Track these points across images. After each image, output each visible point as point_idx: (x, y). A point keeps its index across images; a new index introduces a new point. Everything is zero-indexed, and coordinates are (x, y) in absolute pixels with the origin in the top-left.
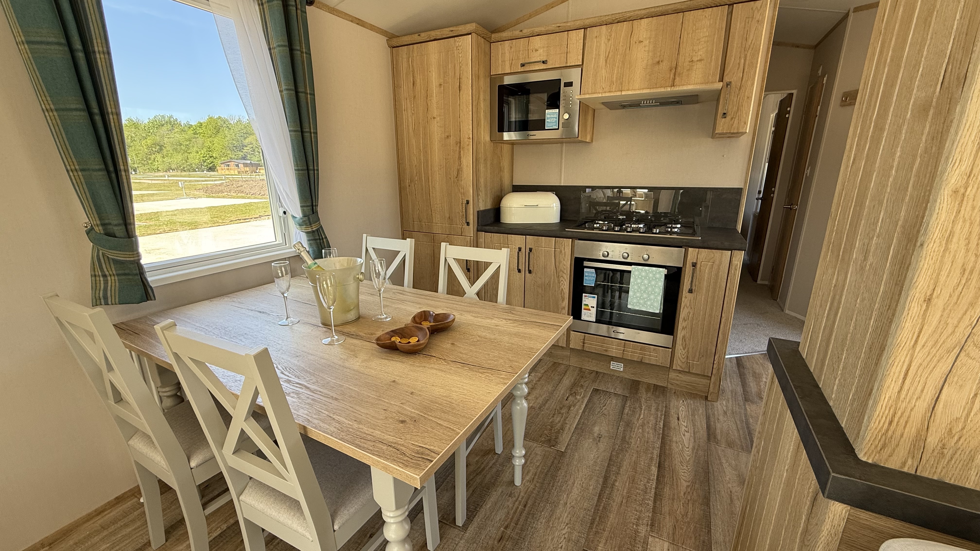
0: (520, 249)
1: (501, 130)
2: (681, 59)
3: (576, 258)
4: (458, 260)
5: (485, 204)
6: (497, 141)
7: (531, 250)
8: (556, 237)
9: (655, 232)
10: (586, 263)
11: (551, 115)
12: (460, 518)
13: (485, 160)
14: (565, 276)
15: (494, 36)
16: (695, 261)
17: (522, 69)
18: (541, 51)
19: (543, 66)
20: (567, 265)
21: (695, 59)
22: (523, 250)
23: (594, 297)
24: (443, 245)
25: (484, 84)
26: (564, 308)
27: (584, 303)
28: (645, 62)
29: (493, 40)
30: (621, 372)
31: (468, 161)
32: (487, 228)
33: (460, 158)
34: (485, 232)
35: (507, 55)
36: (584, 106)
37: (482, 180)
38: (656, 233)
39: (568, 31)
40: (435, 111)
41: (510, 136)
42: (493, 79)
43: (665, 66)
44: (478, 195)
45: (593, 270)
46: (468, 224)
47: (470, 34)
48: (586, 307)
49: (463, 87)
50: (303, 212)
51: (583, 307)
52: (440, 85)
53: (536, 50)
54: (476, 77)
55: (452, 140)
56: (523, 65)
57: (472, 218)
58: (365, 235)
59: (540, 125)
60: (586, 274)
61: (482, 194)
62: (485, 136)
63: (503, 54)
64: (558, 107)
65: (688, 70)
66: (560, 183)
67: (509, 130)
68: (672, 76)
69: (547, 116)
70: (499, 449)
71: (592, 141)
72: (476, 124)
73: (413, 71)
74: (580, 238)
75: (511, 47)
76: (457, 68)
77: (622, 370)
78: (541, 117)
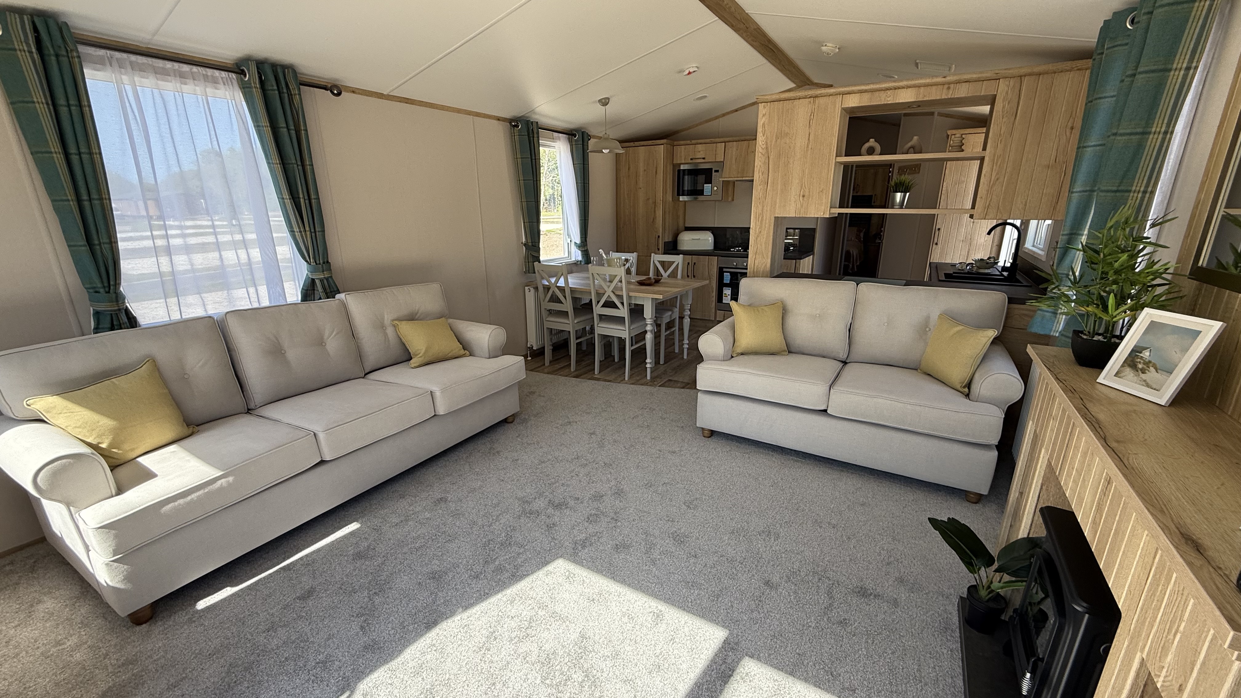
0: (689, 263)
1: (679, 195)
3: (720, 267)
4: (659, 261)
5: (668, 238)
6: (675, 200)
7: (695, 263)
8: (709, 256)
10: (724, 270)
11: (707, 187)
12: (662, 362)
13: (669, 212)
14: (714, 278)
15: (676, 143)
17: (691, 161)
18: (702, 152)
19: (703, 161)
20: (715, 271)
22: (690, 264)
23: (729, 289)
24: (653, 254)
25: (670, 168)
26: (713, 297)
27: (724, 293)
29: (676, 145)
31: (659, 213)
32: (670, 252)
33: (655, 211)
34: (669, 249)
35: (683, 153)
36: (726, 184)
37: (667, 224)
40: (641, 184)
41: (683, 198)
42: (674, 166)
44: (665, 232)
45: (729, 274)
46: (659, 249)
47: (662, 144)
48: (726, 295)
49: (658, 172)
50: (581, 240)
51: (724, 295)
52: (645, 170)
53: (699, 152)
54: (665, 166)
55: (651, 201)
56: (691, 159)
57: (664, 244)
58: (611, 252)
59: (701, 193)
60: (725, 276)
61: (667, 232)
62: (669, 198)
63: (681, 152)
64: (711, 183)
66: (715, 225)
67: (683, 195)
69: (705, 188)
70: (677, 351)
71: (733, 200)
72: (665, 192)
73: (629, 162)
74: (724, 256)
75: (685, 149)
76: (655, 162)
78: (702, 189)
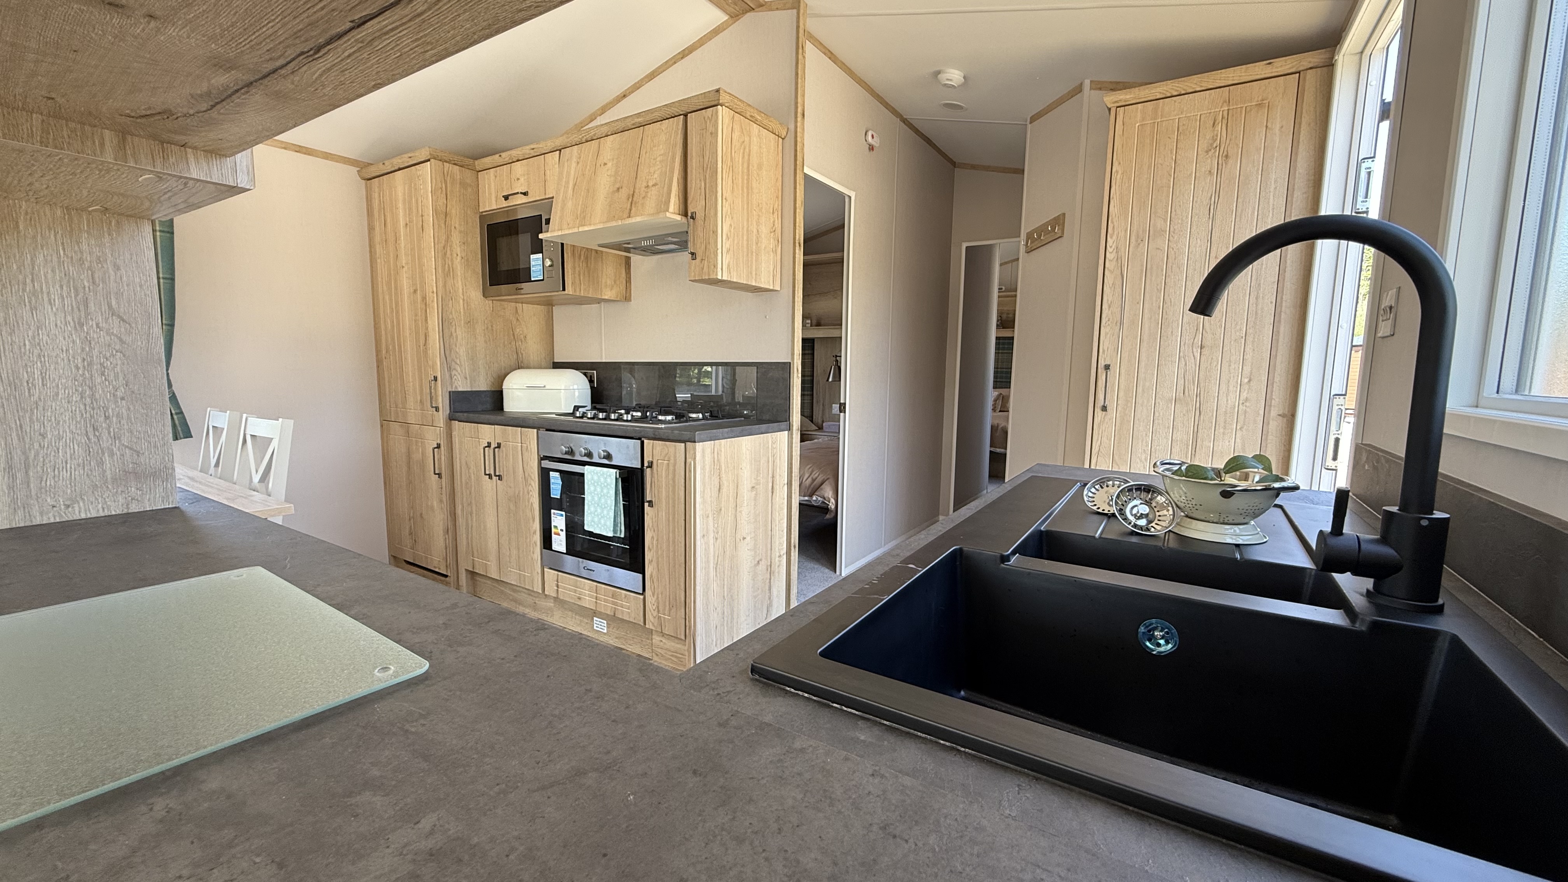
0: (488, 445)
2: (637, 186)
3: (542, 458)
7: (499, 445)
8: (520, 427)
9: (625, 418)
10: (552, 465)
11: (536, 261)
13: (469, 322)
14: (533, 483)
15: (480, 164)
16: (651, 460)
17: (506, 204)
18: (521, 180)
19: (525, 199)
20: (535, 468)
21: (650, 184)
22: (492, 445)
23: (562, 515)
25: (463, 223)
26: (535, 532)
27: (553, 524)
28: (607, 189)
29: (478, 168)
30: (605, 634)
31: (433, 323)
32: (459, 415)
33: (426, 319)
34: (459, 421)
35: (492, 186)
36: (581, 250)
37: (461, 350)
38: (627, 421)
39: (544, 154)
42: (482, 217)
43: (624, 193)
44: (451, 369)
45: (559, 475)
46: (437, 409)
47: (429, 160)
48: (556, 530)
49: (425, 226)
51: (553, 530)
53: (518, 179)
54: (439, 214)
55: (419, 296)
56: (507, 199)
57: (443, 402)
59: (526, 275)
60: (552, 481)
61: (461, 369)
62: (468, 290)
63: (489, 185)
64: (541, 251)
65: (644, 198)
66: (601, 358)
67: (501, 283)
68: (629, 205)
69: (532, 263)
72: (442, 273)
73: (384, 209)
74: (549, 428)
75: (496, 177)
76: (420, 203)
77: (605, 631)
78: (528, 266)
